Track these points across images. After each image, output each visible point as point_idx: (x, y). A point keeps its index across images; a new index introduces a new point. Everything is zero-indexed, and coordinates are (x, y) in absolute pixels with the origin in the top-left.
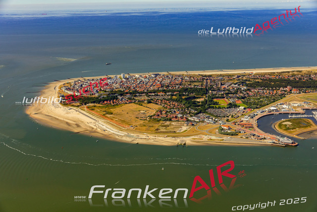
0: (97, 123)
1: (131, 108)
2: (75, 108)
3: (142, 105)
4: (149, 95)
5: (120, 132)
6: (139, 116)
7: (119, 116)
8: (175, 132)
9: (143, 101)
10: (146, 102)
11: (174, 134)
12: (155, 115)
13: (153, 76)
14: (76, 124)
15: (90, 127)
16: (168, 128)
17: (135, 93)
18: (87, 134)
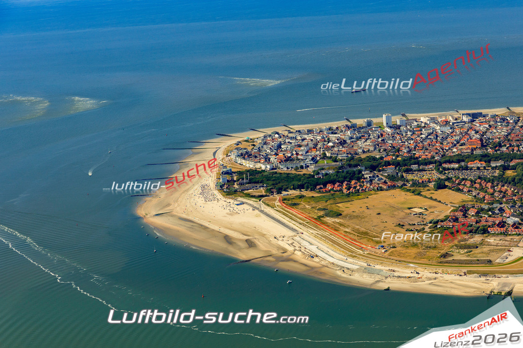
0: (297, 238)
1: (391, 201)
2: (251, 201)
3: (419, 194)
4: (445, 169)
5: (350, 260)
6: (406, 221)
7: (354, 220)
8: (490, 262)
9: (424, 184)
10: (432, 185)
11: (486, 267)
12: (447, 218)
13: (465, 119)
14: (247, 241)
15: (279, 248)
16: (475, 251)
17: (408, 163)
18: (268, 264)
